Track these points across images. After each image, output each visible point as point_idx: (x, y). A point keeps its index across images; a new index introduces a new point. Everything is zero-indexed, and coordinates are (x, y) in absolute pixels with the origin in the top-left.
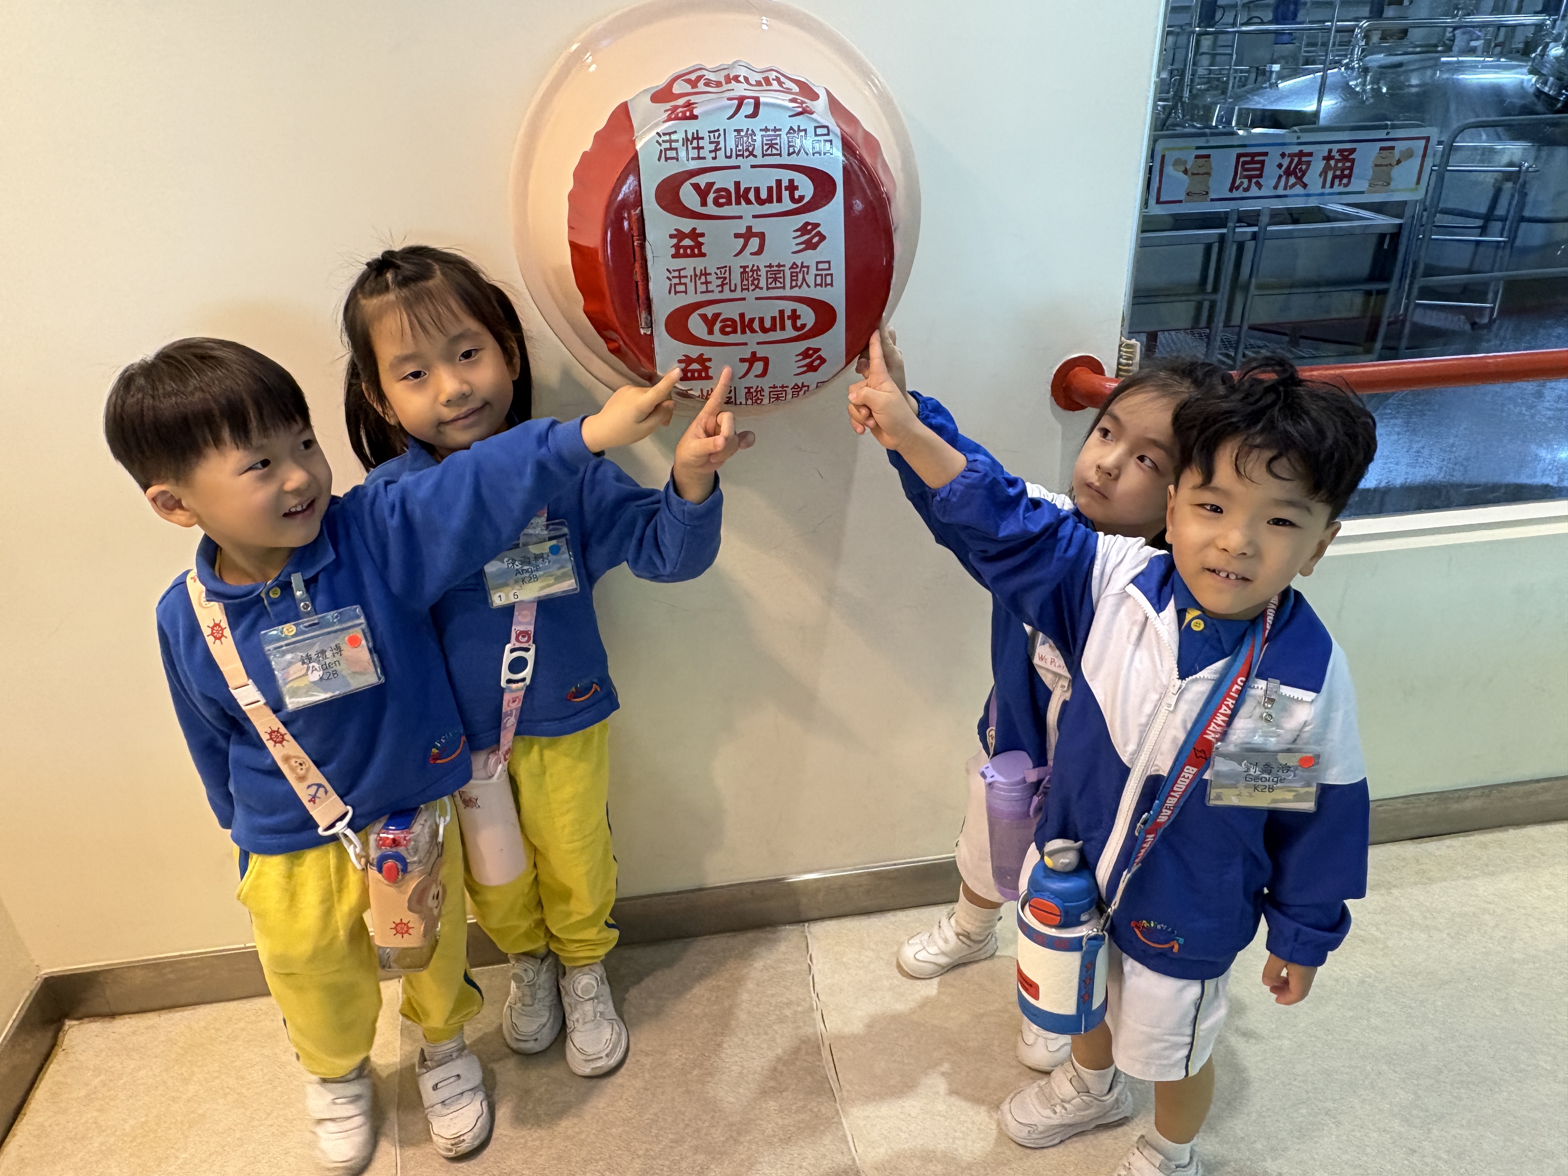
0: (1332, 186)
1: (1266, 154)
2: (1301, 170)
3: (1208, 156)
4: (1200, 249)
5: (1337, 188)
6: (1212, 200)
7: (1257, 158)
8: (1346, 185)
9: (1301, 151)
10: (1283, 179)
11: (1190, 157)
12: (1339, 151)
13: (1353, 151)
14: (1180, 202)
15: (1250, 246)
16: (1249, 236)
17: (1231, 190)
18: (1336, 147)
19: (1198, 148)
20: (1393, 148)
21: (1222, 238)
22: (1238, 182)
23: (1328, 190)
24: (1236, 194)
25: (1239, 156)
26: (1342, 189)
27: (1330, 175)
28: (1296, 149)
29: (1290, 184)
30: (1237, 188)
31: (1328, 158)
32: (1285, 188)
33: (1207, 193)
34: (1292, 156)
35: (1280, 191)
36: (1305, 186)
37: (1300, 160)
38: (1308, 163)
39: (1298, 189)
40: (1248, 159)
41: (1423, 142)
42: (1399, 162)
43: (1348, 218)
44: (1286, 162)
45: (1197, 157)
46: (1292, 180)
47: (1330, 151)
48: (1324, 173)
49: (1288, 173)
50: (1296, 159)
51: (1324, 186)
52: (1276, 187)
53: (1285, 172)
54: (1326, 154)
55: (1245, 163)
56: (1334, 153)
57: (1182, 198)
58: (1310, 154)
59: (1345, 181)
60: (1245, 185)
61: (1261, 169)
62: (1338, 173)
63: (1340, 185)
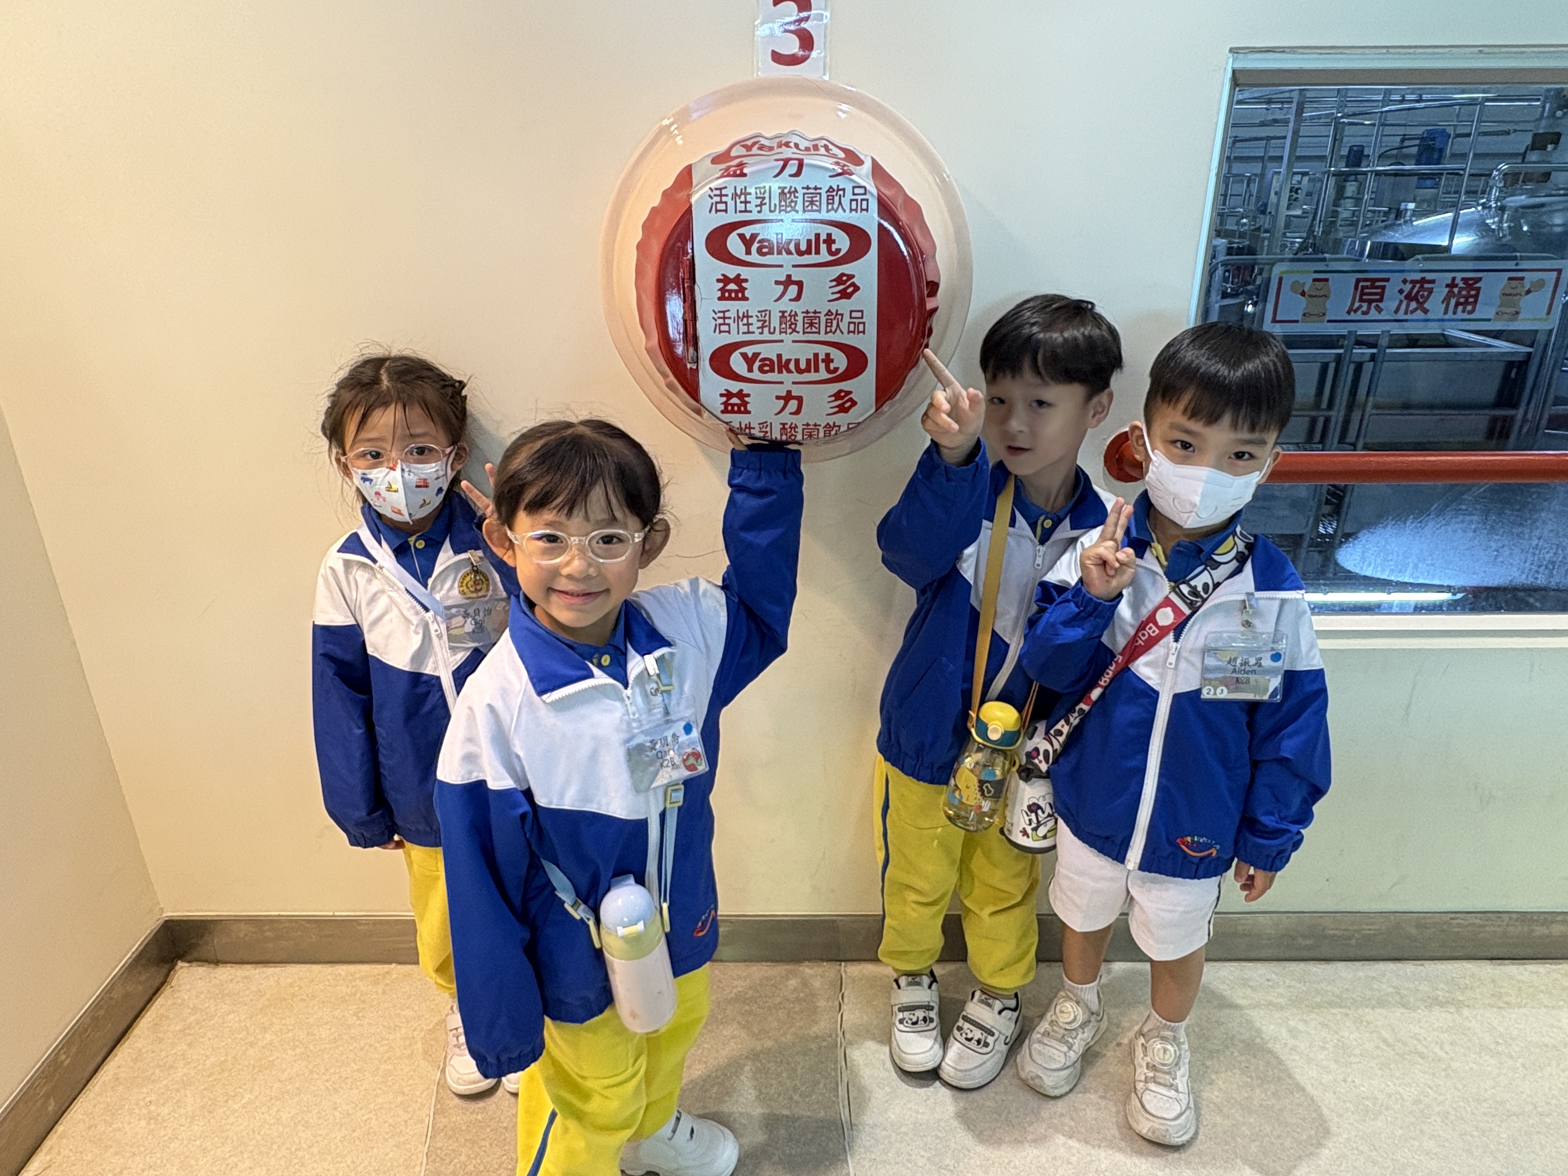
0: (1455, 313)
1: (1387, 280)
2: (1422, 296)
3: (1326, 280)
4: (1316, 368)
5: (1460, 315)
6: (1329, 321)
7: (1378, 284)
8: (1470, 313)
9: (1423, 279)
10: (1405, 303)
11: (1307, 281)
12: (1463, 279)
13: (1479, 280)
14: (1297, 321)
15: (1368, 367)
16: (1367, 358)
17: (1349, 313)
18: (1459, 276)
19: (1316, 272)
20: (1522, 279)
21: (1339, 359)
22: (1357, 305)
23: (1450, 315)
24: (1353, 316)
25: (1358, 281)
26: (1466, 316)
27: (1453, 302)
28: (1418, 276)
29: (1411, 308)
30: (1355, 311)
31: (1452, 285)
32: (1406, 313)
33: (1324, 314)
34: (1414, 282)
35: (1401, 315)
36: (1426, 311)
37: (1422, 287)
38: (1431, 291)
39: (1419, 314)
40: (1368, 284)
41: (1555, 274)
42: (1528, 292)
43: (1468, 344)
44: (1408, 287)
45: (1315, 280)
46: (1413, 305)
47: (1454, 279)
48: (1447, 300)
49: (1409, 297)
50: (1418, 286)
51: (1446, 312)
52: (1397, 311)
53: (1406, 298)
54: (1449, 282)
55: (1363, 288)
56: (1458, 281)
57: (1299, 318)
58: (1433, 282)
59: (1469, 308)
60: (1365, 308)
61: (1382, 295)
62: (1462, 300)
63: (1463, 311)
